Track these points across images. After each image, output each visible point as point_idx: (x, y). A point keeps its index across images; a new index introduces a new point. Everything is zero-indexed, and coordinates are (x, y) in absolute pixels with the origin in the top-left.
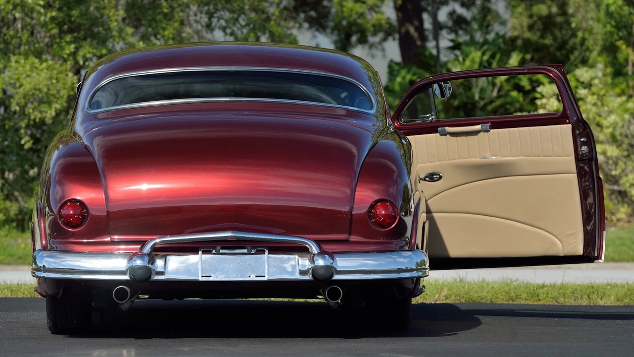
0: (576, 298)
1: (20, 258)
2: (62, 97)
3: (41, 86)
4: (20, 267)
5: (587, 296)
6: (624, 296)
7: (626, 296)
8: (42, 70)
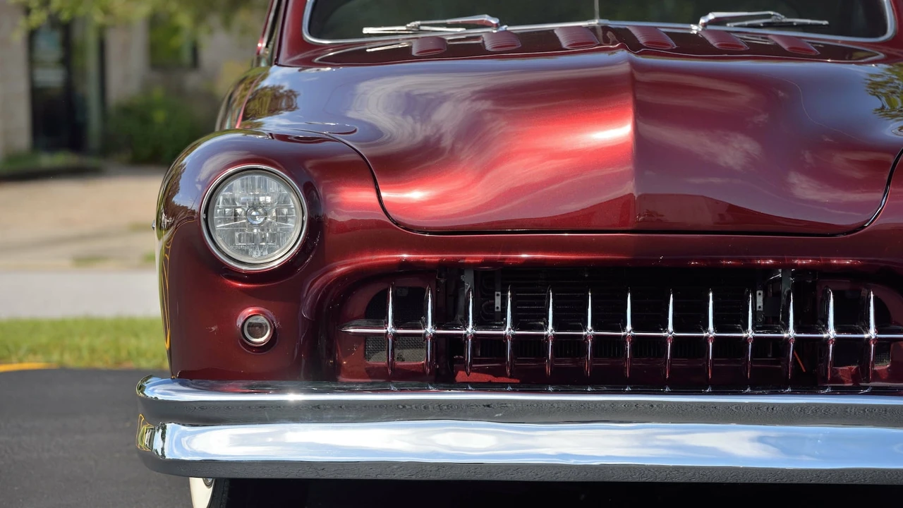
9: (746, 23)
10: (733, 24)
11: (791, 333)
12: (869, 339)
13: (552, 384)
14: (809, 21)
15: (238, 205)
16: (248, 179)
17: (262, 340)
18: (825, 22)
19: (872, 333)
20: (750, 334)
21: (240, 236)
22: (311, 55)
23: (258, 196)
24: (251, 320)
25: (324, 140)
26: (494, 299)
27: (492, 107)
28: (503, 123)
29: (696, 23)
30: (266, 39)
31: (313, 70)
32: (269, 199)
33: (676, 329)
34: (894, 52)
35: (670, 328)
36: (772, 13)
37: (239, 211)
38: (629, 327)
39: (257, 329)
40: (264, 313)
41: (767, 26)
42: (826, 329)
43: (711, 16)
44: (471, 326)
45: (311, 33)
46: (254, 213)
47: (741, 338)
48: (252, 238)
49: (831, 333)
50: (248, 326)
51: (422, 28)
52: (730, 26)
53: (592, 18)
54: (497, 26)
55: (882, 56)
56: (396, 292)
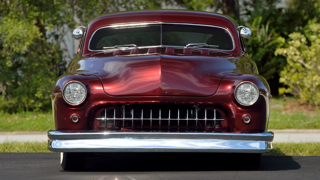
0: (287, 152)
1: (6, 128)
2: (30, 38)
3: (19, 33)
4: (6, 133)
5: (293, 151)
6: (314, 151)
7: (315, 150)
8: (20, 25)
9: (198, 46)
10: (195, 47)
11: (197, 119)
12: (214, 120)
13: (142, 130)
14: (214, 46)
15: (71, 90)
16: (73, 84)
17: (76, 121)
18: (218, 46)
19: (215, 119)
20: (187, 119)
21: (71, 97)
22: (90, 54)
23: (76, 88)
24: (73, 117)
25: (91, 75)
26: (130, 112)
27: (131, 69)
28: (135, 72)
29: (185, 46)
30: (80, 49)
31: (91, 58)
32: (78, 89)
33: (171, 118)
34: (235, 54)
35: (169, 118)
36: (204, 44)
37: (71, 91)
38: (160, 118)
39: (75, 119)
40: (76, 115)
41: (203, 47)
42: (204, 118)
43: (189, 45)
44: (124, 118)
45: (90, 49)
46: (74, 92)
47: (186, 120)
48: (74, 98)
49: (206, 119)
50: (73, 118)
51: (118, 47)
52: (194, 47)
53: (160, 45)
54: (136, 47)
55: (232, 55)
56: (107, 110)
